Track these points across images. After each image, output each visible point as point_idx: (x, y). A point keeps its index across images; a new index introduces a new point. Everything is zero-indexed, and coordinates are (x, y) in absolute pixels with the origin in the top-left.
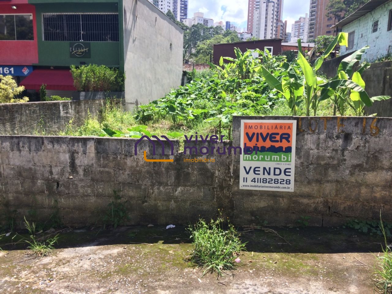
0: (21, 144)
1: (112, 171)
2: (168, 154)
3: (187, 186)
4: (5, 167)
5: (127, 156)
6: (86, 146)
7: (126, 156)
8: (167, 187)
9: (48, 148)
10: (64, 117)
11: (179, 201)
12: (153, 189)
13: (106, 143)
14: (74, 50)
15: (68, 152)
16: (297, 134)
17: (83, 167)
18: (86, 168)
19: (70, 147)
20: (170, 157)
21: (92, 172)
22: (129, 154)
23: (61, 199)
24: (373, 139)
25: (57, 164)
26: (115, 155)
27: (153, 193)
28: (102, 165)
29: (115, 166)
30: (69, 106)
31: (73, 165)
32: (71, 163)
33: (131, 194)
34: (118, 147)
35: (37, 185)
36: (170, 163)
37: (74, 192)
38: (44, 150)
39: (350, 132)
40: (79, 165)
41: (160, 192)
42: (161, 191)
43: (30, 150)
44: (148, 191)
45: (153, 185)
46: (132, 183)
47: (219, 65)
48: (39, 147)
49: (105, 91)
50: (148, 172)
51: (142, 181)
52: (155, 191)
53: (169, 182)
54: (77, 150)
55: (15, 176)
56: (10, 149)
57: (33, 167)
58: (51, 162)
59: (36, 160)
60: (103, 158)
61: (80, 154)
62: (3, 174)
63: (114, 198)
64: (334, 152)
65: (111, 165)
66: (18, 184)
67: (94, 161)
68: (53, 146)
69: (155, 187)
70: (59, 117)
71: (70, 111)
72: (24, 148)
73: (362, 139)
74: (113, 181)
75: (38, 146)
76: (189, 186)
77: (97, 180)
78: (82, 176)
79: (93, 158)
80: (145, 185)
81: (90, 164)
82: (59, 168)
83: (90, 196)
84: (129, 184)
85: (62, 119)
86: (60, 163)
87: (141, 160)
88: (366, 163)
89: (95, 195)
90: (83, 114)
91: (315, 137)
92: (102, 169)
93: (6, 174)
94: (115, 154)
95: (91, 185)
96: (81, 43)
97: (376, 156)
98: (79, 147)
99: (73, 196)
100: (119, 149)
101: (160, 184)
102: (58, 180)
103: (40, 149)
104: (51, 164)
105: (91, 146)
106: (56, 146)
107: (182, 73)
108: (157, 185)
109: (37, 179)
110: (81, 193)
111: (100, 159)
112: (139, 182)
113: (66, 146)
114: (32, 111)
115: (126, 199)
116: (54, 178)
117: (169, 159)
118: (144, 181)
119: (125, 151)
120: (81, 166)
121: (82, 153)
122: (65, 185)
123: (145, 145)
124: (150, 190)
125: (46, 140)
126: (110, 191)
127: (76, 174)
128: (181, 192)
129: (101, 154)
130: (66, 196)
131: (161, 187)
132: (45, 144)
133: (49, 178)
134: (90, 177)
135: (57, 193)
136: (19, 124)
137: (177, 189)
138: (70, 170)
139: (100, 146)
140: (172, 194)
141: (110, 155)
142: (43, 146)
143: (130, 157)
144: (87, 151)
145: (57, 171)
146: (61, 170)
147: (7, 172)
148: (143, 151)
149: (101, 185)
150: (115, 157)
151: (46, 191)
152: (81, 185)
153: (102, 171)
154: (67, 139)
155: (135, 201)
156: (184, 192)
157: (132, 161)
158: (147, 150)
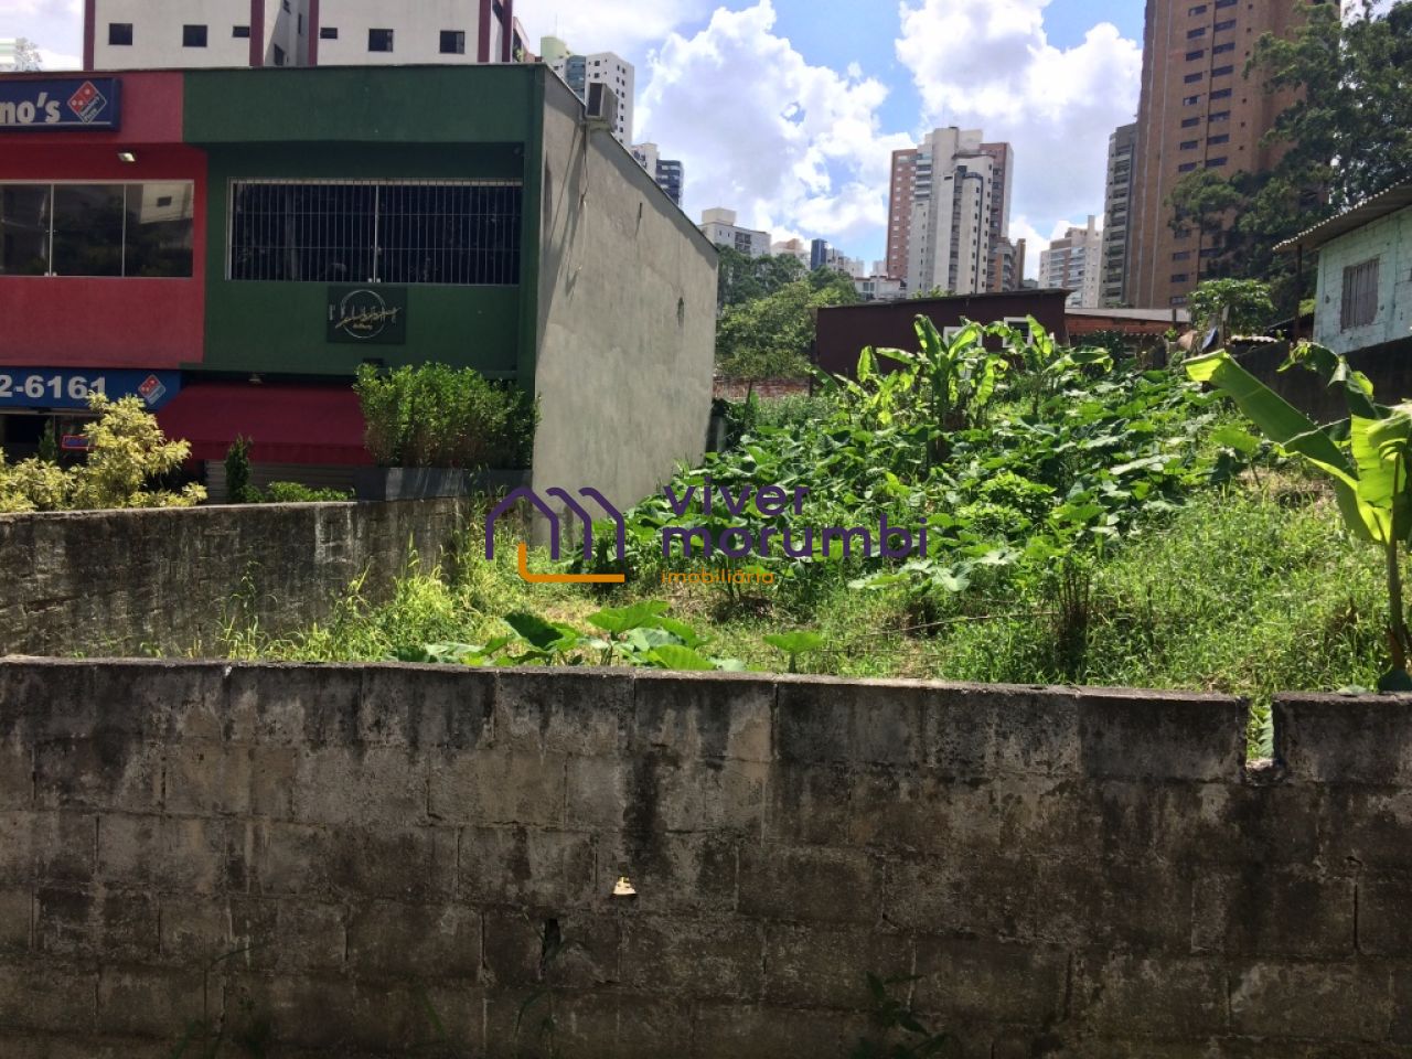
0: (368, 712)
1: (860, 863)
2: (1192, 776)
3: (1302, 962)
4: (265, 833)
5: (952, 780)
6: (726, 726)
7: (946, 780)
8: (1179, 965)
9: (515, 730)
10: (327, 564)
11: (1251, 1043)
12: (1096, 976)
13: (839, 711)
14: (343, 313)
15: (624, 758)
17: (697, 840)
18: (713, 844)
19: (636, 727)
20: (1203, 793)
21: (746, 865)
22: (963, 773)
23: (564, 1015)
25: (554, 819)
26: (879, 775)
27: (1096, 995)
28: (805, 833)
29: (880, 834)
30: (345, 523)
31: (643, 824)
32: (634, 815)
33: (969, 995)
35: (433, 934)
36: (1204, 830)
37: (640, 977)
38: (490, 746)
40: (677, 826)
41: (1140, 994)
42: (1144, 987)
43: (414, 743)
44: (1069, 985)
45: (1098, 951)
46: (972, 937)
47: (853, 376)
48: (466, 728)
49: (470, 466)
50: (1073, 876)
51: (1033, 923)
52: (1109, 982)
53: (1195, 933)
54: (670, 743)
55: (320, 880)
56: (303, 737)
57: (421, 835)
58: (523, 807)
59: (442, 796)
60: (815, 787)
61: (687, 766)
62: (254, 870)
63: (864, 1016)
65: (862, 828)
66: (329, 925)
67: (763, 806)
68: (545, 725)
69: (1113, 964)
70: (309, 566)
71: (349, 542)
72: (384, 731)
74: (867, 923)
75: (461, 721)
76: (1312, 960)
77: (775, 915)
78: (688, 889)
79: (757, 792)
80: (1054, 947)
81: (741, 819)
82: (569, 842)
83: (729, 1001)
84: (959, 941)
85: (319, 576)
86: (572, 816)
87: (1033, 806)
89: (756, 997)
90: (393, 553)
92: (804, 852)
93: (267, 869)
94: (886, 771)
95: (736, 941)
96: (374, 287)
98: (684, 731)
99: (631, 1000)
100: (907, 742)
101: (1142, 943)
102: (554, 905)
103: (470, 736)
104: (522, 821)
105: (751, 726)
106: (561, 724)
107: (710, 406)
108: (1125, 952)
109: (440, 900)
110: (679, 984)
111: (797, 798)
112: (1014, 927)
113: (613, 723)
114: (217, 540)
115: (939, 1025)
116: (534, 893)
117: (1198, 803)
118: (1044, 924)
119: (943, 756)
120: (689, 832)
121: (697, 763)
122: (594, 935)
123: (1058, 726)
124: (1081, 976)
125: (509, 689)
126: (847, 977)
127: (657, 872)
128: (1262, 992)
129: (807, 767)
130: (594, 996)
131: (1147, 962)
132: (499, 713)
133: (505, 898)
134: (736, 893)
135: (543, 981)
136: (164, 597)
137: (1243, 977)
138: (627, 854)
139: (803, 724)
140: (1211, 1005)
141: (853, 773)
142: (488, 722)
143: (967, 789)
144: (725, 754)
145: (555, 856)
146: (578, 855)
147: (275, 857)
148: (1046, 757)
149: (796, 942)
150: (881, 790)
151: (484, 966)
152: (682, 936)
153: (802, 859)
154: (624, 685)
155: (992, 1040)
156: (1283, 996)
157: (980, 808)
158: (1069, 750)
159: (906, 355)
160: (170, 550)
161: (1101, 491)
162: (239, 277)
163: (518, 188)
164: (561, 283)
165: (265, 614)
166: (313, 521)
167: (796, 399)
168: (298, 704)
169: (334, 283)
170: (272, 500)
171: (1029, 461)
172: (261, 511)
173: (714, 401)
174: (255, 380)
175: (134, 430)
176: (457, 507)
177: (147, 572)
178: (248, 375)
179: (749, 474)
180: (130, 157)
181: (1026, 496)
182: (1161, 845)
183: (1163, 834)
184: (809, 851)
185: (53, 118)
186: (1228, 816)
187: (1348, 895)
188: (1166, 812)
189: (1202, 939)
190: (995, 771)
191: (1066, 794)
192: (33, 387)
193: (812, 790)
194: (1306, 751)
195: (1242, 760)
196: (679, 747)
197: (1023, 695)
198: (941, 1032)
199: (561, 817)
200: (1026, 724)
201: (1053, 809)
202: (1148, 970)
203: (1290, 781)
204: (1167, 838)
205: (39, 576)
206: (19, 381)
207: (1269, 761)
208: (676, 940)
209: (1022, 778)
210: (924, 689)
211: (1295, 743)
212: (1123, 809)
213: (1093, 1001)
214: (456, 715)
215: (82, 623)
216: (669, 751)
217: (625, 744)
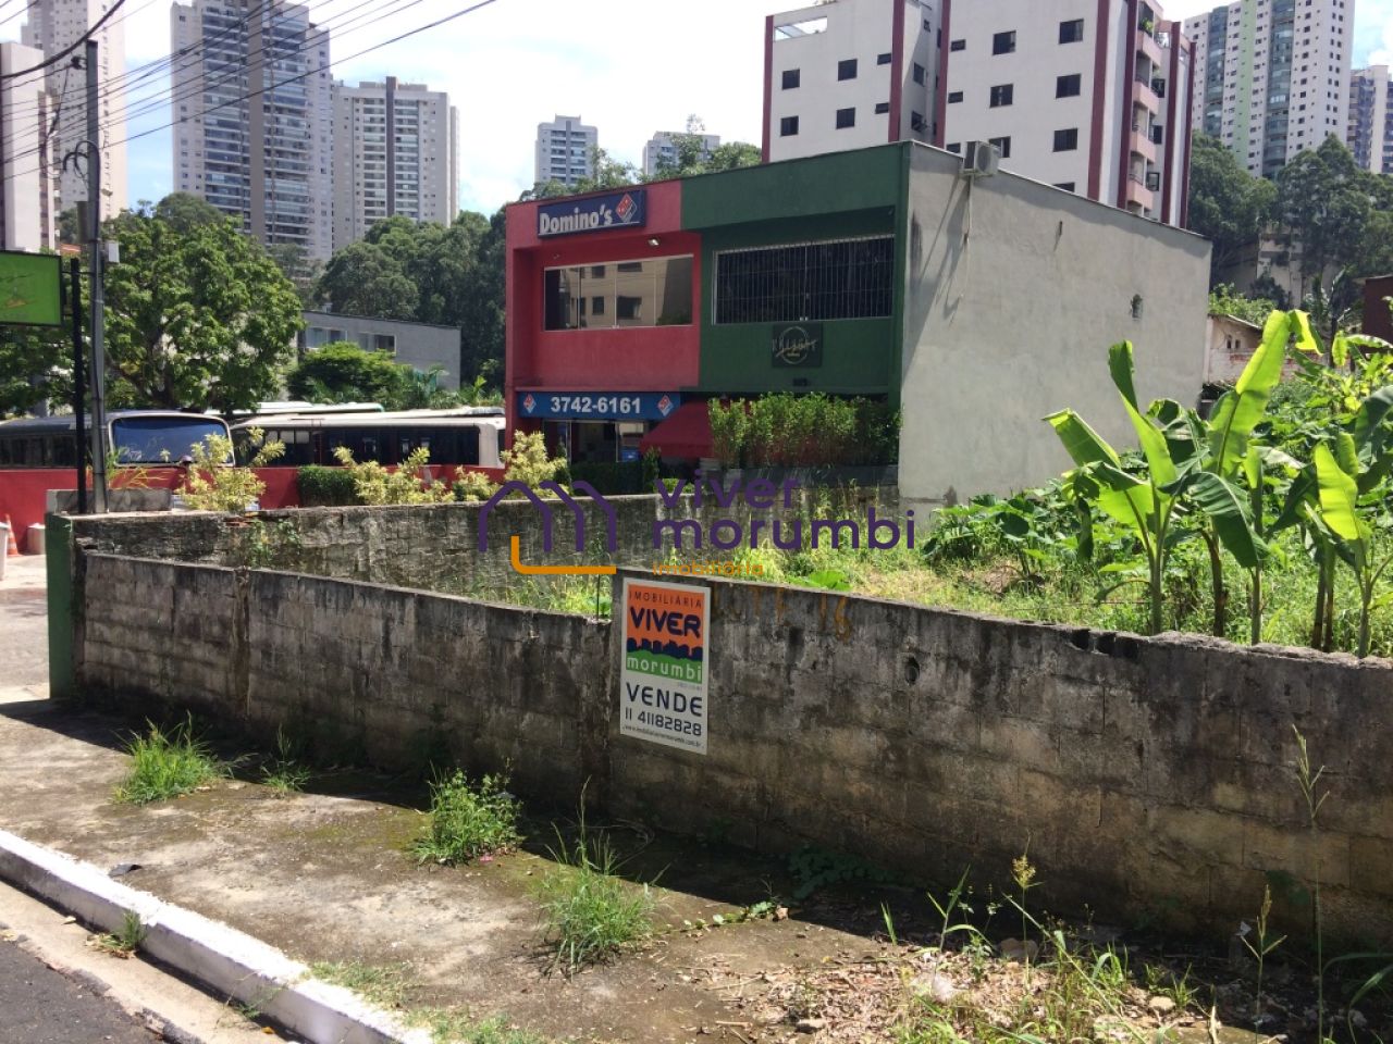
0: (327, 595)
1: (435, 663)
2: (513, 638)
3: (540, 714)
4: (307, 636)
5: (457, 634)
6: (405, 609)
8: (509, 710)
9: (359, 605)
12: (489, 711)
13: (432, 606)
14: (781, 345)
15: (382, 618)
16: (712, 620)
17: (399, 650)
18: (402, 652)
19: (384, 607)
20: (515, 646)
21: (409, 660)
22: (459, 632)
23: (369, 708)
24: (841, 649)
25: (367, 638)
27: (489, 719)
28: (423, 650)
29: (440, 653)
31: (387, 643)
32: (384, 639)
34: (445, 615)
37: (386, 698)
38: (353, 610)
39: (799, 625)
40: (394, 644)
41: (499, 720)
42: (500, 717)
43: (337, 607)
44: (483, 714)
48: (348, 603)
49: (818, 465)
52: (492, 715)
53: (513, 698)
54: (392, 613)
55: (318, 653)
58: (360, 634)
60: (425, 634)
62: (305, 648)
64: (773, 671)
65: (435, 650)
67: (413, 639)
68: (365, 604)
69: (493, 708)
72: (331, 602)
73: (820, 646)
75: (347, 600)
77: (416, 680)
78: (396, 667)
79: (412, 634)
80: (479, 699)
81: (408, 644)
83: (405, 709)
84: (457, 695)
86: (371, 638)
87: (475, 646)
88: (831, 706)
89: (411, 709)
91: (741, 629)
92: (422, 657)
93: (308, 648)
94: (441, 629)
95: (407, 688)
96: (801, 325)
97: (847, 691)
98: (395, 609)
99: (383, 706)
100: (446, 619)
101: (500, 700)
102: (368, 669)
103: (349, 606)
104: (360, 638)
105: (410, 609)
106: (368, 604)
108: (496, 703)
109: (343, 665)
111: (421, 637)
112: (470, 691)
115: (452, 724)
116: (363, 664)
119: (454, 625)
120: (397, 647)
123: (476, 615)
124: (486, 711)
127: (389, 660)
129: (423, 625)
134: (407, 670)
141: (434, 629)
143: (459, 638)
144: (404, 618)
145: (367, 652)
150: (440, 636)
151: (353, 689)
153: (422, 660)
157: (463, 646)
158: (483, 625)
162: (721, 321)
163: (889, 241)
164: (936, 311)
169: (777, 322)
173: (1203, 385)
178: (720, 394)
180: (654, 242)
186: (521, 655)
190: (466, 632)
191: (485, 642)
192: (602, 405)
196: (394, 615)
206: (595, 402)
209: (473, 635)
215: (479, 563)
216: (392, 617)
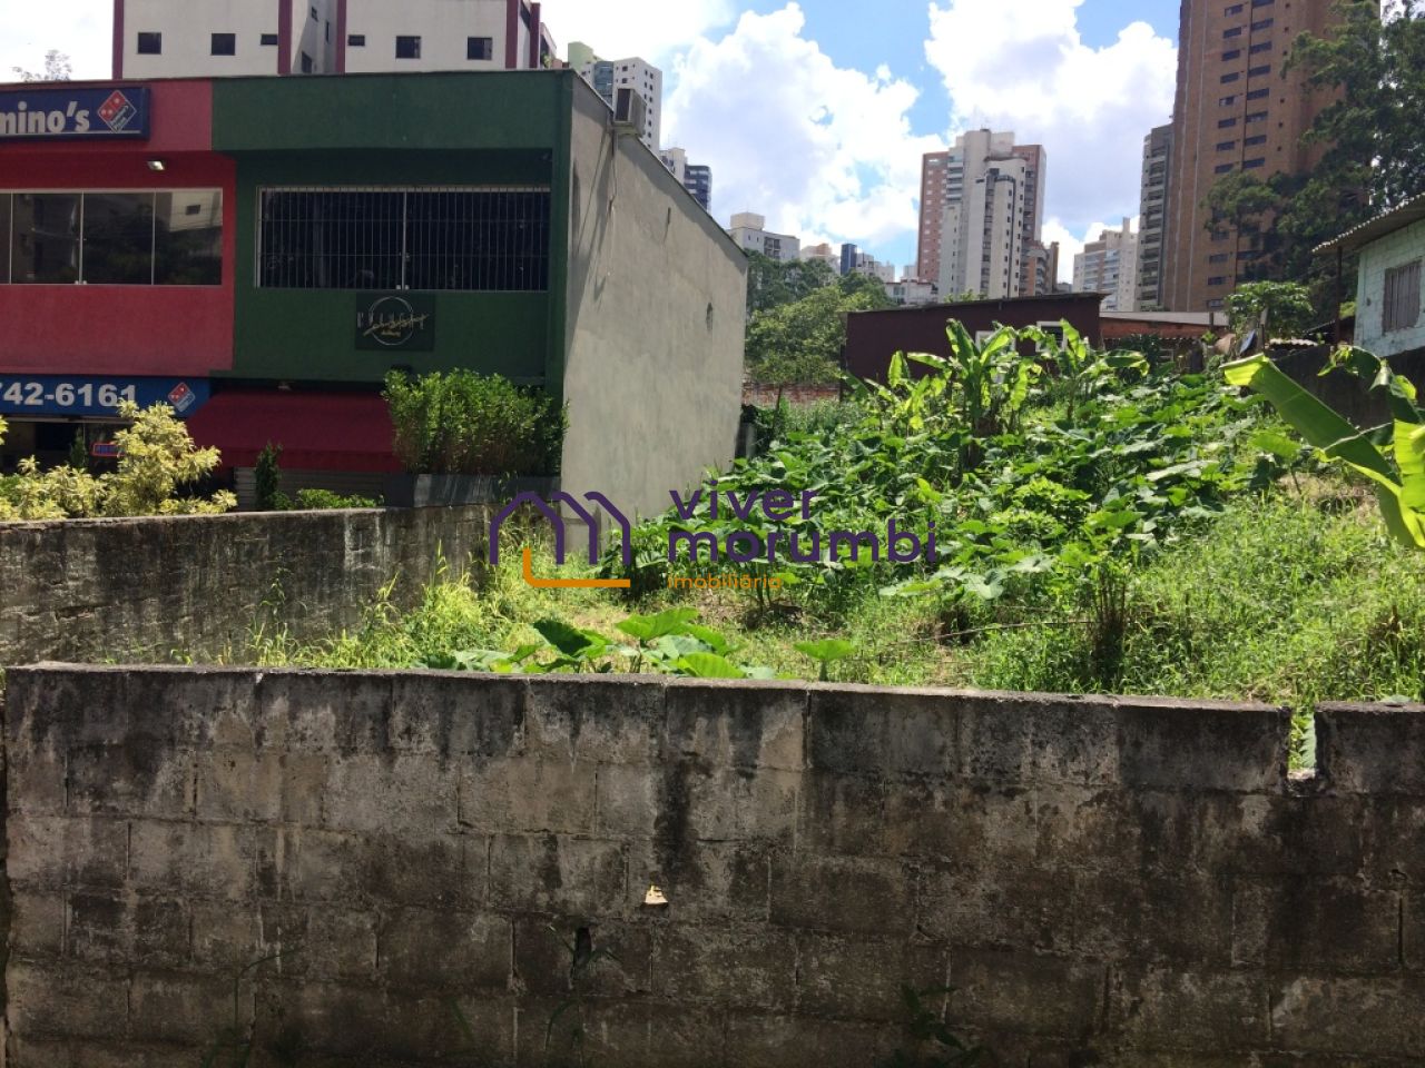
0: (398, 719)
1: (893, 873)
3: (1345, 977)
4: (296, 840)
5: (987, 790)
6: (758, 735)
7: (981, 790)
8: (1220, 979)
9: (546, 738)
10: (356, 571)
12: (1134, 989)
13: (873, 719)
14: (371, 320)
15: (655, 766)
17: (729, 850)
18: (745, 854)
19: (667, 736)
21: (778, 875)
22: (999, 783)
23: (595, 1024)
25: (585, 827)
27: (1134, 1008)
28: (838, 843)
30: (374, 530)
31: (675, 835)
32: (664, 824)
34: (938, 741)
35: (463, 942)
36: (1246, 842)
37: (671, 988)
38: (521, 754)
40: (708, 835)
41: (1179, 1008)
42: (1183, 1001)
43: (445, 750)
44: (1107, 998)
45: (1136, 964)
46: (1008, 949)
47: (884, 381)
48: (497, 735)
49: (499, 473)
50: (1110, 888)
51: (1070, 936)
52: (1148, 996)
53: (1235, 946)
54: (702, 751)
55: (351, 888)
56: (333, 744)
57: (452, 843)
58: (554, 816)
59: (473, 804)
61: (718, 774)
62: (285, 877)
63: (899, 1029)
67: (795, 814)
68: (576, 733)
69: (1152, 977)
70: (339, 573)
71: (378, 549)
72: (415, 739)
74: (901, 934)
75: (491, 730)
76: (1356, 975)
77: (808, 926)
78: (720, 899)
79: (790, 801)
80: (1091, 960)
81: (773, 828)
82: (599, 850)
83: (762, 1012)
84: (995, 954)
85: (349, 583)
86: (603, 824)
87: (1070, 816)
89: (789, 1008)
90: (422, 561)
93: (297, 875)
94: (920, 780)
95: (769, 951)
96: (399, 294)
98: (716, 740)
99: (663, 1011)
100: (942, 751)
101: (1181, 956)
102: (585, 914)
104: (553, 828)
105: (783, 735)
106: (593, 732)
107: (739, 412)
108: (1164, 965)
109: (471, 908)
110: (711, 994)
111: (830, 807)
112: (1051, 940)
113: (643, 732)
114: (247, 547)
115: (975, 1038)
116: (565, 902)
117: (1239, 814)
118: (1081, 937)
119: (978, 765)
120: (720, 841)
121: (728, 772)
122: (624, 943)
123: (1095, 735)
124: (1119, 989)
125: (539, 697)
126: (880, 988)
127: (688, 881)
128: (1304, 1006)
129: (840, 776)
130: (626, 1005)
131: (1186, 976)
132: (529, 721)
133: (537, 907)
134: (768, 903)
135: (574, 990)
136: (194, 604)
137: (1285, 991)
138: (658, 863)
139: (836, 734)
140: (1252, 1020)
141: (887, 783)
142: (518, 730)
143: (1003, 798)
144: (757, 762)
145: (586, 864)
146: (609, 864)
147: (307, 865)
148: (1083, 767)
149: (829, 952)
150: (915, 798)
151: (515, 975)
152: (714, 946)
153: (836, 870)
154: (655, 693)
155: (1028, 1053)
156: (1326, 1011)
157: (1016, 819)
158: (1108, 760)
159: (937, 360)
160: (200, 557)
161: (1138, 498)
162: (268, 284)
163: (546, 194)
164: (589, 289)
165: (294, 621)
166: (342, 528)
167: (826, 404)
168: (329, 710)
169: (363, 290)
170: (301, 507)
171: (1063, 467)
172: (290, 519)
173: (744, 407)
174: (284, 387)
175: (165, 438)
176: (485, 514)
177: (178, 579)
178: (278, 382)
179: (778, 481)
180: (159, 165)
181: (1061, 502)
182: (1201, 858)
183: (1203, 846)
184: (842, 861)
185: (83, 127)
186: (1269, 828)
187: (1393, 908)
188: (1207, 823)
189: (1243, 953)
190: (1031, 781)
191: (1104, 805)
192: (63, 395)
193: (846, 800)
194: (1349, 762)
195: (1284, 771)
196: (711, 755)
197: (1059, 704)
198: (976, 1045)
199: (592, 826)
200: (1063, 734)
201: (1091, 820)
202: (1187, 983)
203: (1333, 792)
204: (1207, 849)
205: (70, 583)
206: (50, 389)
207: (1312, 772)
208: (707, 949)
209: (1059, 789)
210: (958, 698)
211: (1338, 754)
212: (1162, 821)
213: (1131, 1016)
214: (487, 723)
215: (113, 630)
216: (700, 759)
217: (655, 753)
